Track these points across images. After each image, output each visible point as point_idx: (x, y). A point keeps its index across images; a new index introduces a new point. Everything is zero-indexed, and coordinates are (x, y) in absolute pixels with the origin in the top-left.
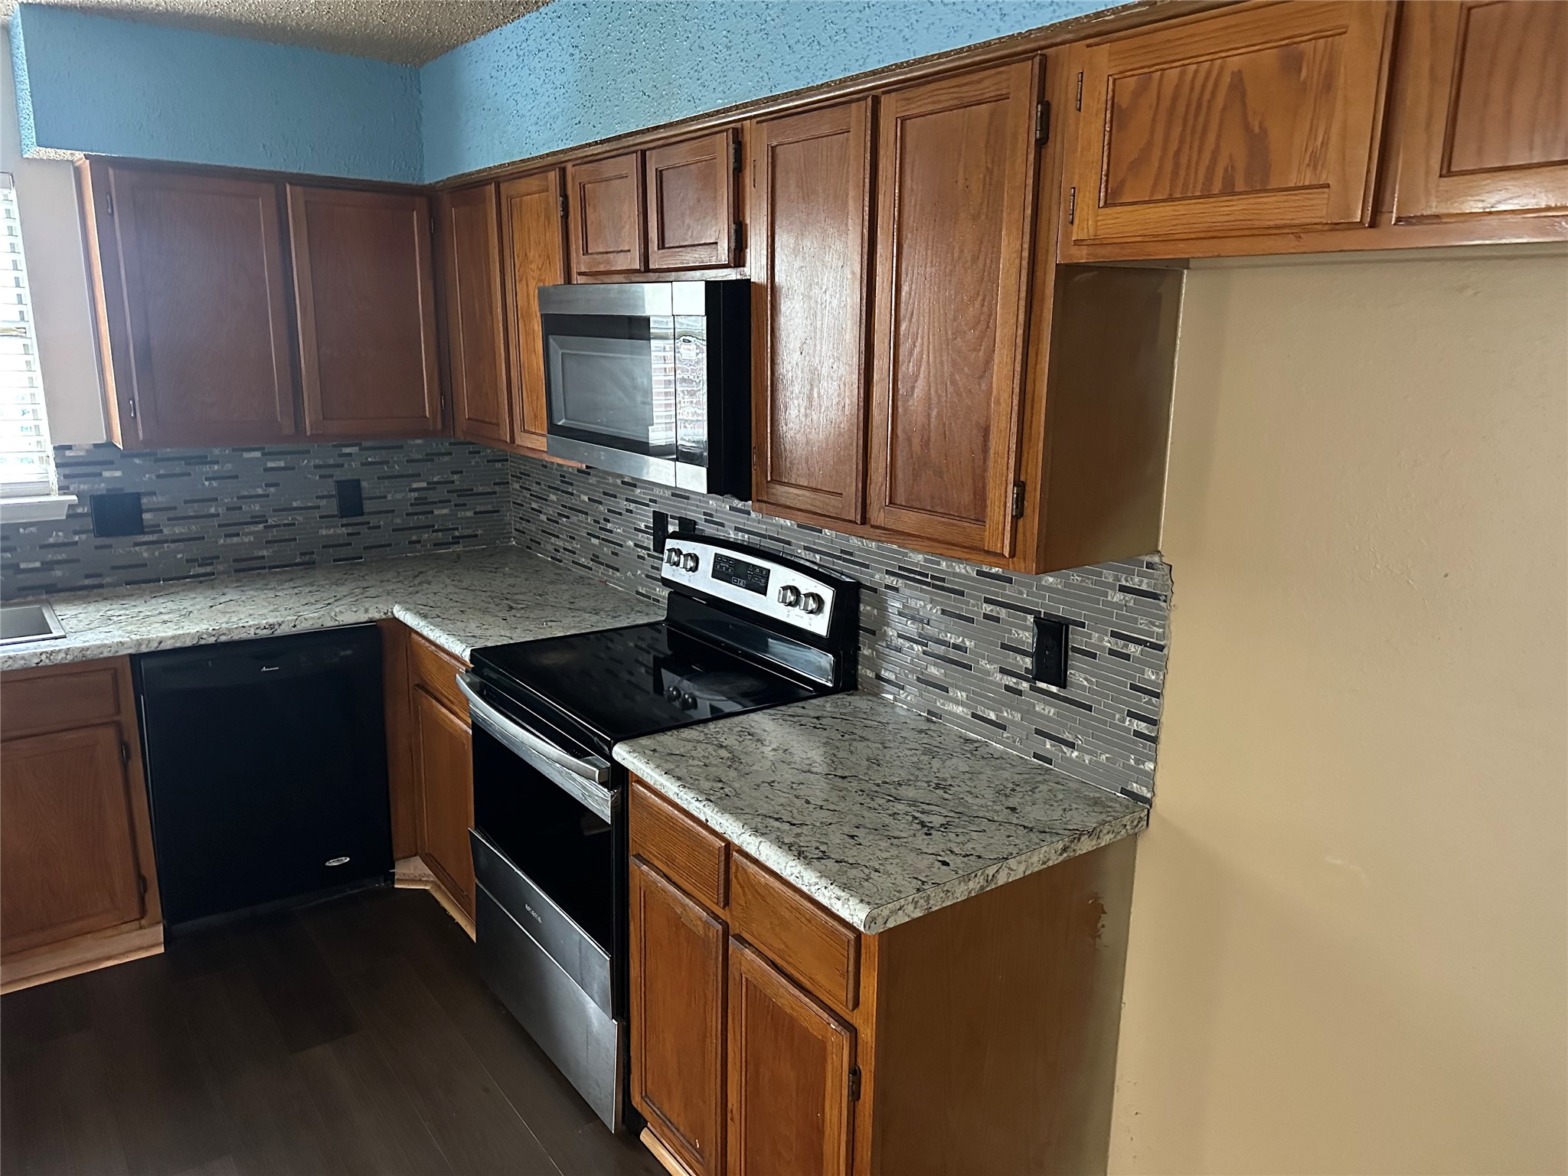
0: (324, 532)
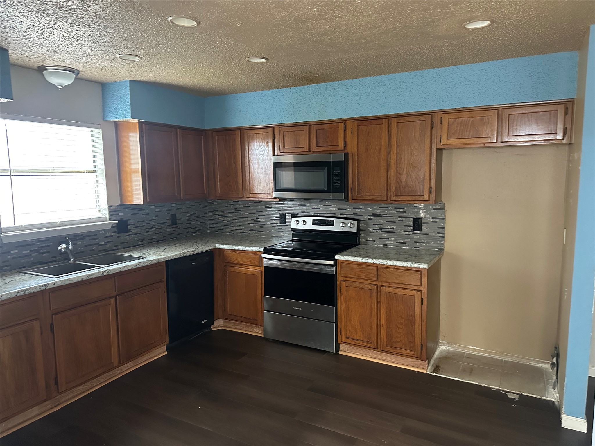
0: (168, 230)
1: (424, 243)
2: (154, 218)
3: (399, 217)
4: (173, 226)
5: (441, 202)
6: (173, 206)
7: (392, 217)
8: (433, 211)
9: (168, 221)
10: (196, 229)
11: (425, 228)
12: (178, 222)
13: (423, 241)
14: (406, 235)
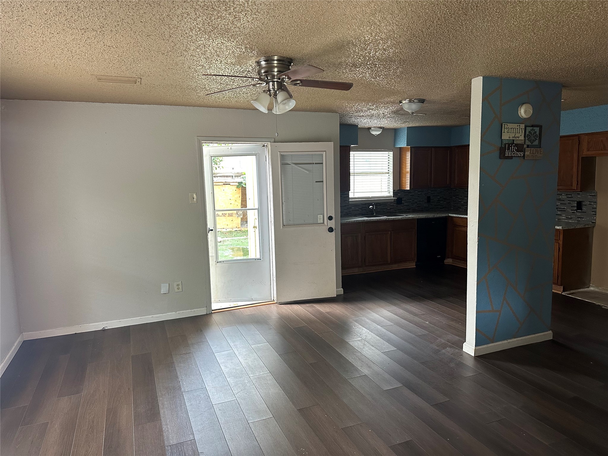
0: (425, 205)
1: (583, 218)
2: (417, 198)
3: (568, 201)
4: (428, 203)
5: (595, 191)
6: (429, 192)
7: (564, 200)
8: (589, 197)
9: (425, 200)
10: (443, 206)
11: (584, 208)
12: (431, 201)
13: (583, 217)
14: (572, 212)
